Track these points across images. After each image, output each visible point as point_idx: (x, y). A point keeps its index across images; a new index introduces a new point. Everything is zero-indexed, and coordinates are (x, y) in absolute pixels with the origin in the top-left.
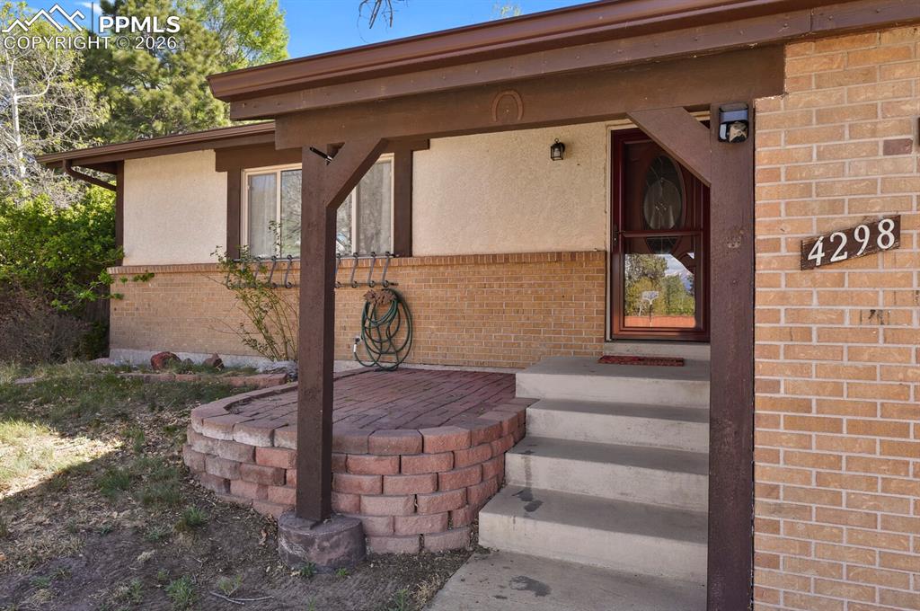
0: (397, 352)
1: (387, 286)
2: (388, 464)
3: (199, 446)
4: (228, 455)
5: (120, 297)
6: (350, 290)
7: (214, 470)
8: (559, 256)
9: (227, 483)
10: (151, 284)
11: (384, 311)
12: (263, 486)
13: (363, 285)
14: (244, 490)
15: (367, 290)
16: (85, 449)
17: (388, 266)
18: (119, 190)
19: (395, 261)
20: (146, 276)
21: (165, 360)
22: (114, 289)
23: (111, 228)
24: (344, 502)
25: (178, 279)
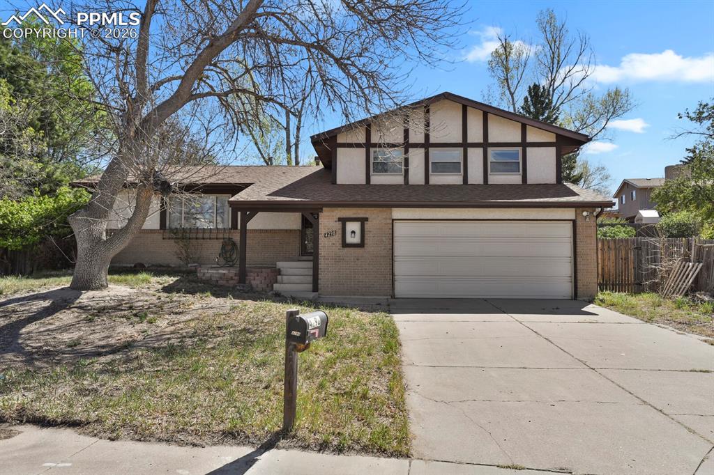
0: (233, 261)
1: (229, 239)
2: (256, 274)
4: (217, 275)
6: (215, 240)
8: (286, 231)
9: (217, 281)
11: (229, 248)
12: (227, 281)
13: (220, 238)
15: (222, 241)
16: (176, 279)
17: (230, 233)
19: (232, 231)
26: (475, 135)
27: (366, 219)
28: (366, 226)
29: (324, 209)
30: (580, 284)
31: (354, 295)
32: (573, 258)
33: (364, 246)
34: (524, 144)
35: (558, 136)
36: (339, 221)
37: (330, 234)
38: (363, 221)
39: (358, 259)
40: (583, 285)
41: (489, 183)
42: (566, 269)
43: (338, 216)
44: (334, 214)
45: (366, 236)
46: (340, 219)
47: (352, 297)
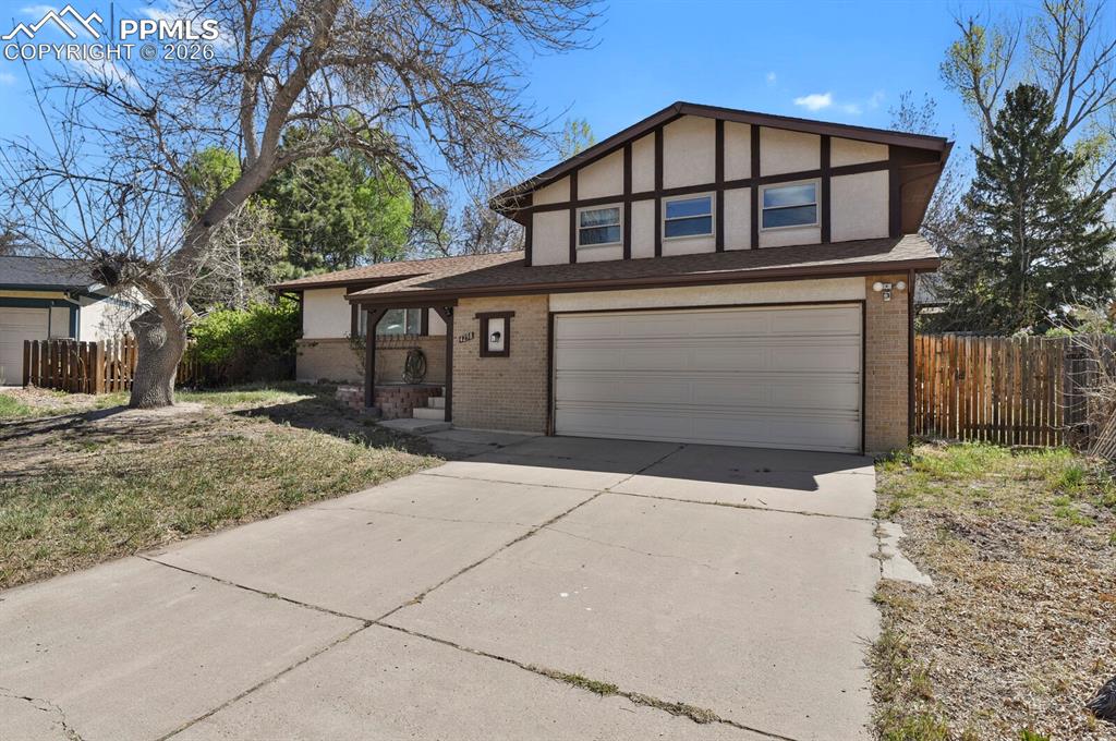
1: (416, 348)
3: (340, 394)
4: (347, 395)
5: (301, 354)
7: (344, 399)
9: (347, 403)
10: (316, 348)
11: (415, 359)
12: (356, 402)
13: (407, 347)
14: (351, 404)
15: (408, 350)
17: (418, 340)
18: (301, 302)
19: (421, 338)
20: (314, 343)
21: (324, 381)
22: (299, 350)
23: (297, 319)
24: (378, 404)
25: (328, 345)
26: (738, 167)
27: (512, 314)
28: (512, 324)
29: (460, 301)
30: (870, 427)
31: (496, 428)
32: (861, 375)
33: (508, 356)
34: (826, 173)
35: (893, 149)
36: (477, 318)
37: (466, 338)
38: (508, 316)
39: (501, 375)
40: (877, 428)
41: (761, 246)
42: (850, 396)
43: (476, 311)
44: (471, 308)
45: (513, 340)
46: (478, 316)
47: (493, 431)
